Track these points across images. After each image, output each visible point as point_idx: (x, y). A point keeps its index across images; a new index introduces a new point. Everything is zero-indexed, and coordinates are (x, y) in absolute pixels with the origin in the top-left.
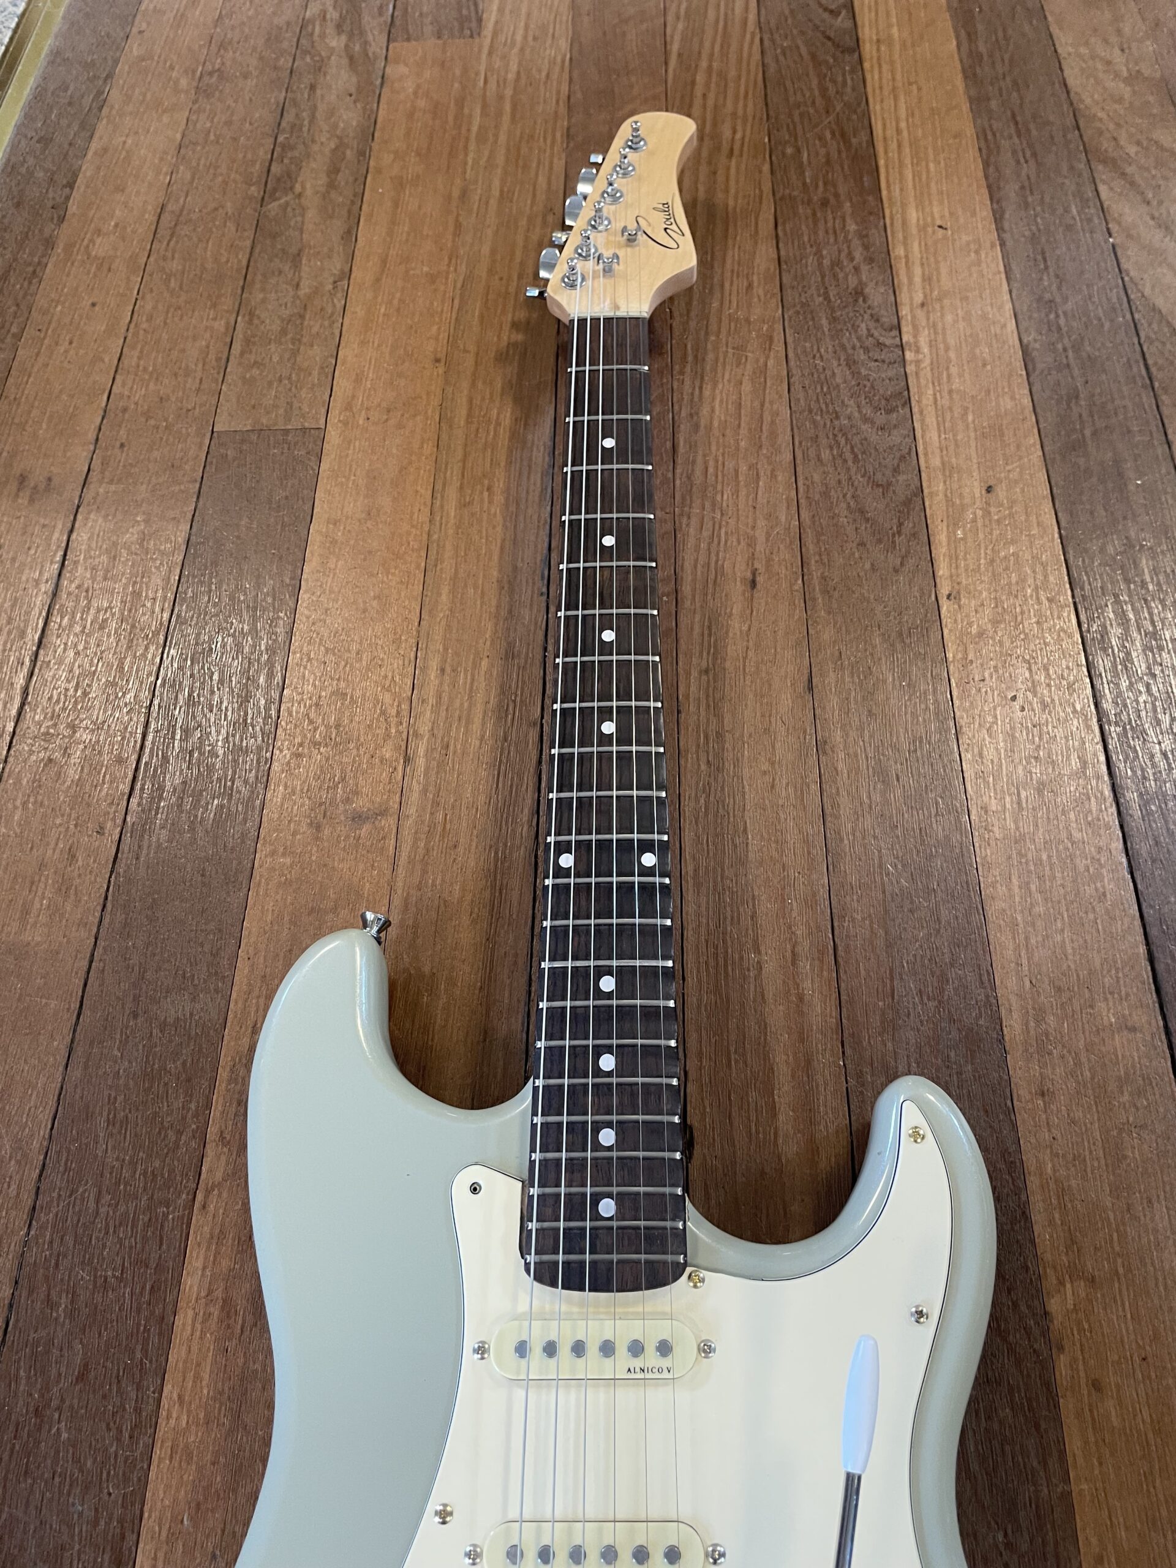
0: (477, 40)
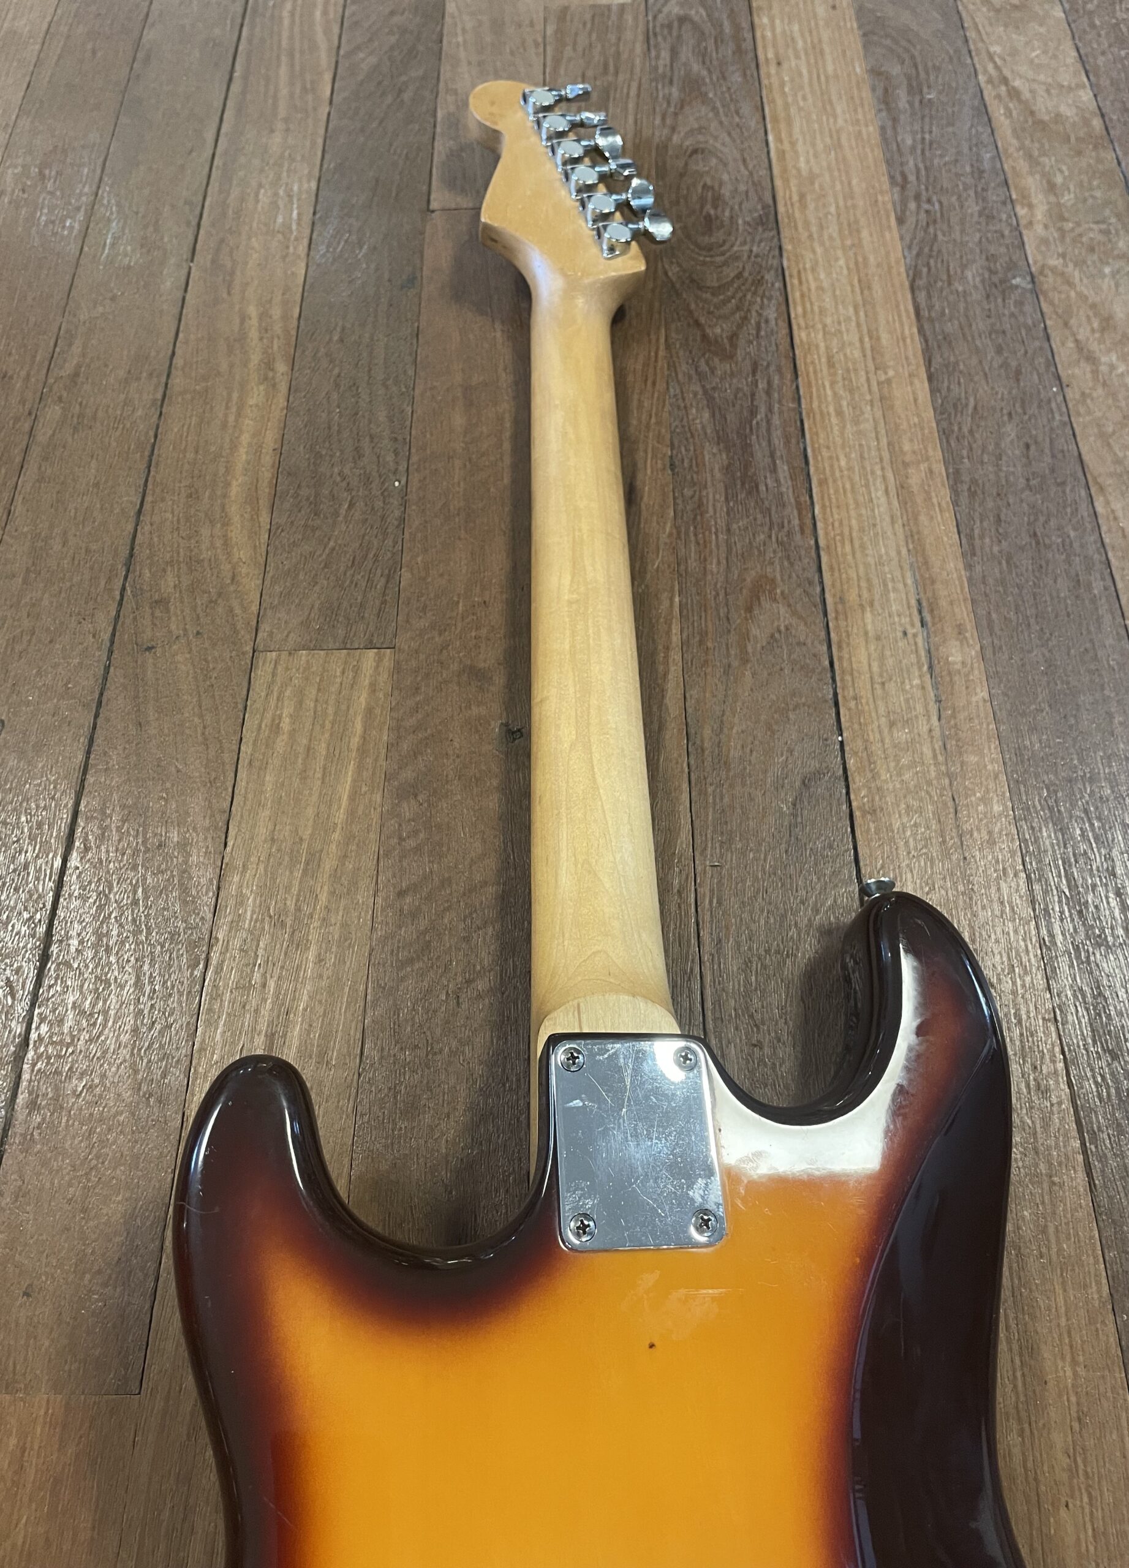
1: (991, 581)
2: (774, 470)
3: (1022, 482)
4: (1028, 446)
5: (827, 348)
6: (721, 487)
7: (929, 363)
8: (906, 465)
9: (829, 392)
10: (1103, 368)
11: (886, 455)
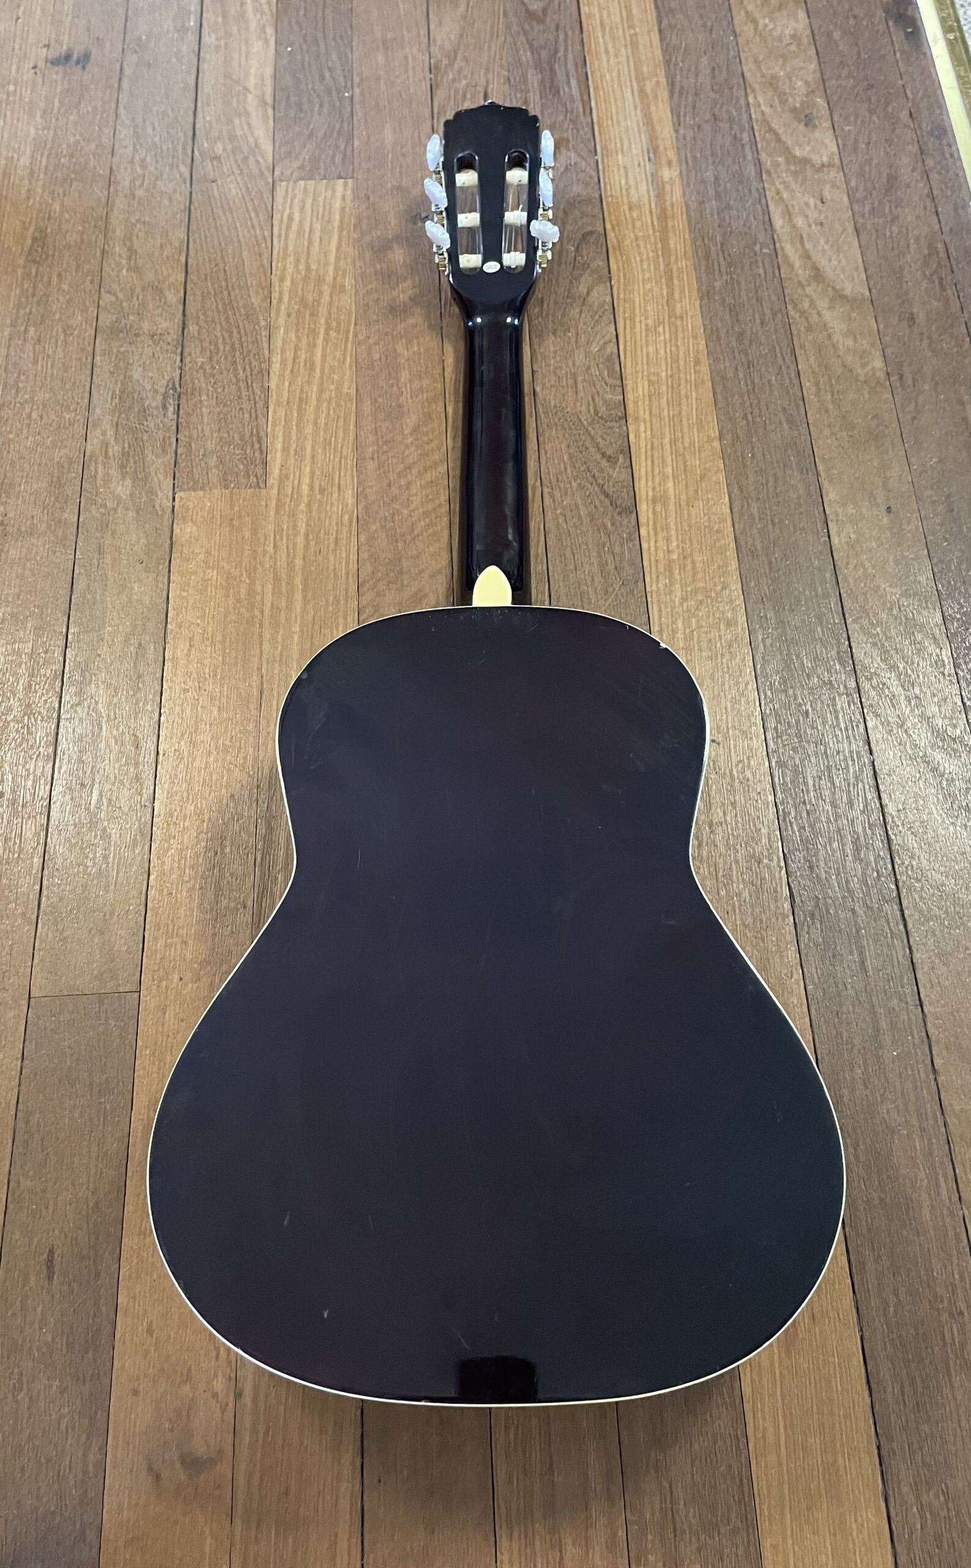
0: (264, 491)
1: (688, 138)
2: (568, 83)
3: (709, 87)
4: (714, 69)
5: (601, 16)
6: (538, 92)
7: (660, 23)
8: (644, 79)
9: (601, 40)
10: (760, 26)
11: (633, 74)
